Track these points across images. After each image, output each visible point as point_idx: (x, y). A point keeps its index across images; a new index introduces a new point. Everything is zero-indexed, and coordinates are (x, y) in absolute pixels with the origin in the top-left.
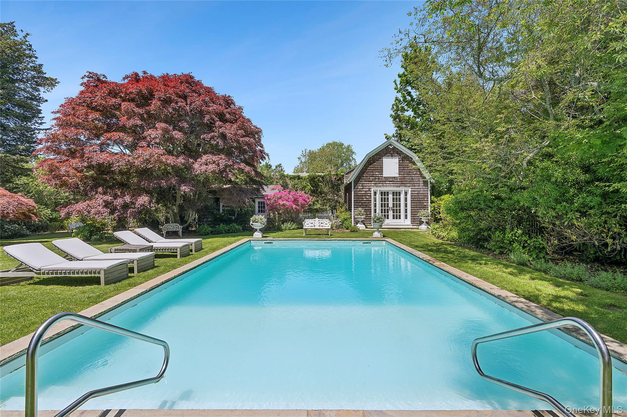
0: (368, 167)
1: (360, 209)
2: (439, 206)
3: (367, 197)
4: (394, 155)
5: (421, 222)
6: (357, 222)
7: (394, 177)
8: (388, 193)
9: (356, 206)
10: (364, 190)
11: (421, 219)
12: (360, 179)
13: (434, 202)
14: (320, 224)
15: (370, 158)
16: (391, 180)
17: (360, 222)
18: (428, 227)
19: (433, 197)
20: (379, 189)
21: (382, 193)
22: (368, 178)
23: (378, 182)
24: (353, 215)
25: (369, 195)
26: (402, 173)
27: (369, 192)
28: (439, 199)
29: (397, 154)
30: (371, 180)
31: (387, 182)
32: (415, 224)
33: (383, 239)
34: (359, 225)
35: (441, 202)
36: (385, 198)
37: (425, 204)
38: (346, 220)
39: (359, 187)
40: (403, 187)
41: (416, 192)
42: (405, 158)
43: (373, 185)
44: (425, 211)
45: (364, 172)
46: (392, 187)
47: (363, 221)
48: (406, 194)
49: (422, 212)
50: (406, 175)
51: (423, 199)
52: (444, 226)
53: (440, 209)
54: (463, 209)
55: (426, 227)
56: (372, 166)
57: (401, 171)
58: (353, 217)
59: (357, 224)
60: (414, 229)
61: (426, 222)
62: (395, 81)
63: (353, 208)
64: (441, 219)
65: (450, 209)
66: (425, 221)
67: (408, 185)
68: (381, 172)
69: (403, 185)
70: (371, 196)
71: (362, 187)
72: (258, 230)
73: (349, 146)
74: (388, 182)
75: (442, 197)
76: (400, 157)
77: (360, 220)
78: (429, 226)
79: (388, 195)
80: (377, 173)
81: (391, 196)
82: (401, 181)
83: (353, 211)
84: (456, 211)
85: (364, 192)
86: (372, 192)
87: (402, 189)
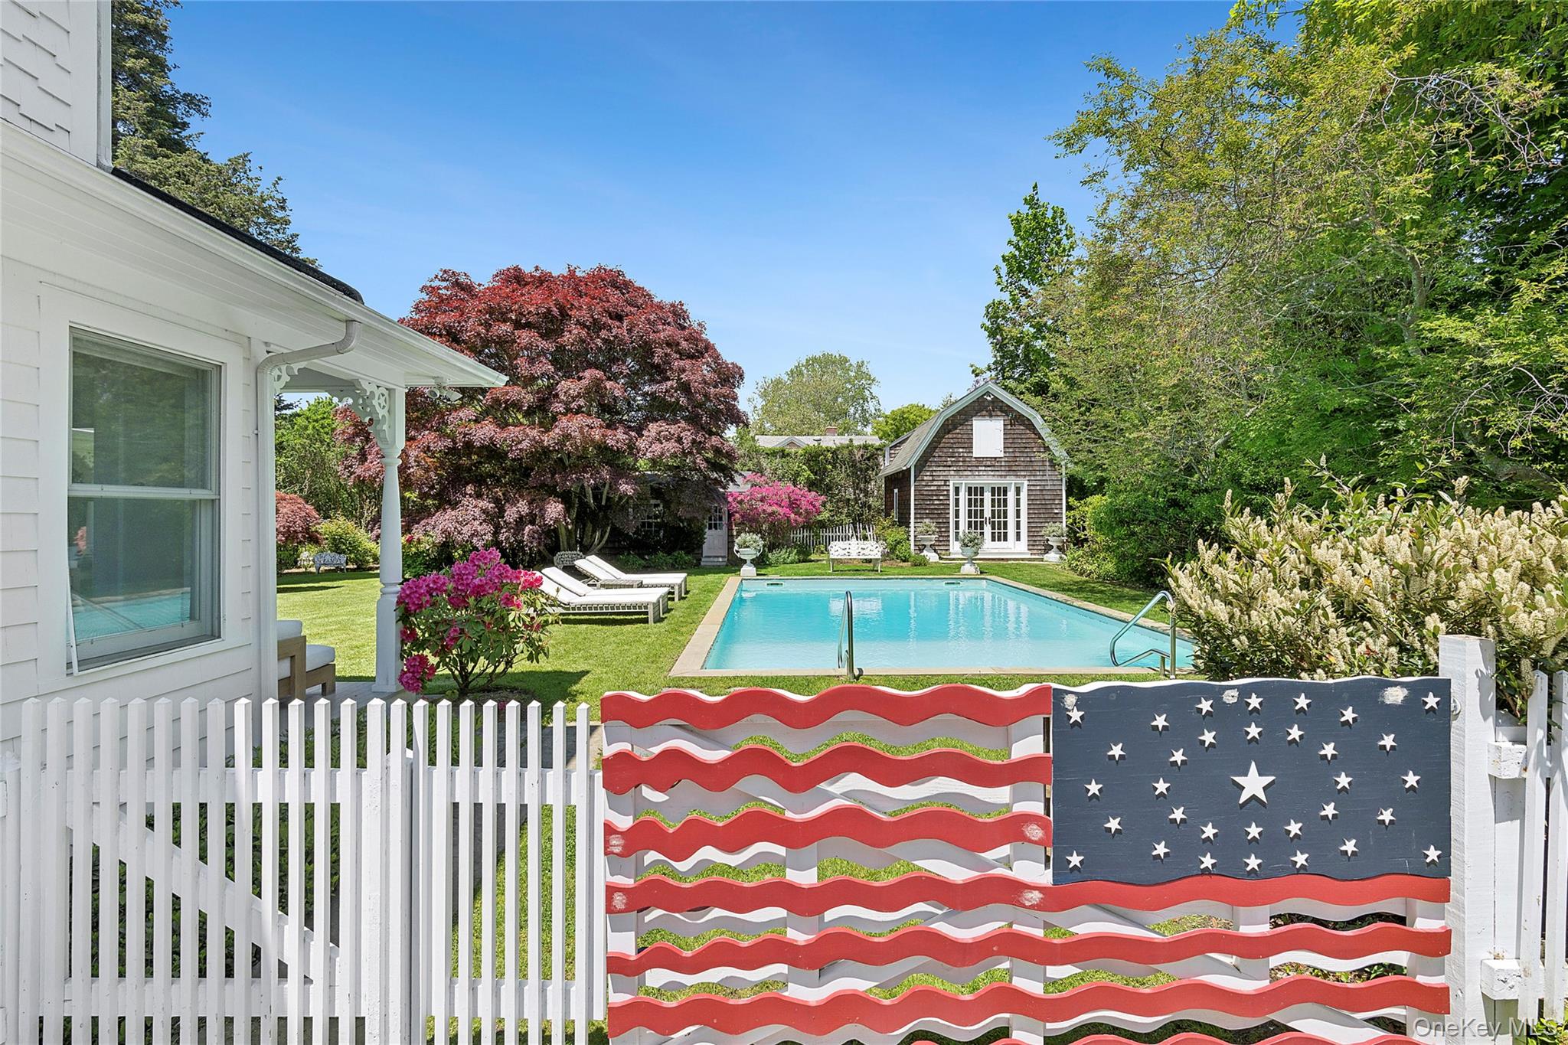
0: (943, 437)
1: (927, 521)
2: (1083, 518)
3: (941, 498)
4: (993, 413)
5: (1048, 547)
6: (921, 548)
7: (995, 458)
8: (982, 488)
9: (918, 516)
10: (935, 483)
11: (1048, 540)
12: (926, 461)
13: (1074, 509)
14: (860, 550)
15: (947, 420)
16: (988, 463)
17: (928, 547)
18: (1061, 558)
19: (1071, 499)
20: (964, 483)
21: (970, 489)
22: (943, 459)
23: (962, 468)
24: (912, 534)
25: (945, 493)
26: (1011, 450)
27: (945, 488)
28: (1082, 502)
29: (1002, 412)
30: (949, 463)
31: (980, 468)
32: (1035, 552)
33: (982, 576)
34: (925, 553)
35: (1087, 509)
36: (976, 500)
37: (1056, 511)
38: (899, 543)
39: (925, 478)
40: (1013, 478)
41: (1038, 488)
42: (1016, 420)
43: (952, 473)
44: (1057, 524)
45: (936, 448)
46: (990, 478)
47: (934, 545)
48: (1018, 491)
49: (1051, 527)
50: (1017, 454)
51: (1051, 502)
52: (1093, 554)
53: (1084, 522)
54: (1121, 522)
55: (1058, 556)
56: (950, 436)
57: (1009, 445)
58: (912, 538)
59: (921, 550)
60: (1034, 560)
61: (1058, 547)
62: (997, 270)
63: (912, 520)
64: (1086, 540)
65: (1101, 522)
66: (1055, 545)
67: (1023, 473)
68: (969, 447)
69: (1012, 473)
70: (948, 495)
71: (931, 478)
72: (748, 562)
73: (860, 366)
74: (983, 468)
75: (1089, 499)
76: (1006, 418)
77: (928, 543)
78: (1063, 556)
79: (982, 494)
80: (961, 450)
81: (987, 496)
82: (1009, 465)
83: (912, 525)
84: (1111, 525)
85: (935, 488)
86: (952, 489)
87: (1011, 482)
